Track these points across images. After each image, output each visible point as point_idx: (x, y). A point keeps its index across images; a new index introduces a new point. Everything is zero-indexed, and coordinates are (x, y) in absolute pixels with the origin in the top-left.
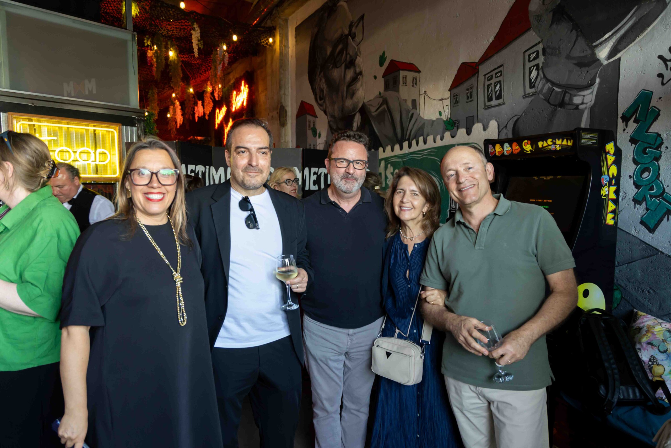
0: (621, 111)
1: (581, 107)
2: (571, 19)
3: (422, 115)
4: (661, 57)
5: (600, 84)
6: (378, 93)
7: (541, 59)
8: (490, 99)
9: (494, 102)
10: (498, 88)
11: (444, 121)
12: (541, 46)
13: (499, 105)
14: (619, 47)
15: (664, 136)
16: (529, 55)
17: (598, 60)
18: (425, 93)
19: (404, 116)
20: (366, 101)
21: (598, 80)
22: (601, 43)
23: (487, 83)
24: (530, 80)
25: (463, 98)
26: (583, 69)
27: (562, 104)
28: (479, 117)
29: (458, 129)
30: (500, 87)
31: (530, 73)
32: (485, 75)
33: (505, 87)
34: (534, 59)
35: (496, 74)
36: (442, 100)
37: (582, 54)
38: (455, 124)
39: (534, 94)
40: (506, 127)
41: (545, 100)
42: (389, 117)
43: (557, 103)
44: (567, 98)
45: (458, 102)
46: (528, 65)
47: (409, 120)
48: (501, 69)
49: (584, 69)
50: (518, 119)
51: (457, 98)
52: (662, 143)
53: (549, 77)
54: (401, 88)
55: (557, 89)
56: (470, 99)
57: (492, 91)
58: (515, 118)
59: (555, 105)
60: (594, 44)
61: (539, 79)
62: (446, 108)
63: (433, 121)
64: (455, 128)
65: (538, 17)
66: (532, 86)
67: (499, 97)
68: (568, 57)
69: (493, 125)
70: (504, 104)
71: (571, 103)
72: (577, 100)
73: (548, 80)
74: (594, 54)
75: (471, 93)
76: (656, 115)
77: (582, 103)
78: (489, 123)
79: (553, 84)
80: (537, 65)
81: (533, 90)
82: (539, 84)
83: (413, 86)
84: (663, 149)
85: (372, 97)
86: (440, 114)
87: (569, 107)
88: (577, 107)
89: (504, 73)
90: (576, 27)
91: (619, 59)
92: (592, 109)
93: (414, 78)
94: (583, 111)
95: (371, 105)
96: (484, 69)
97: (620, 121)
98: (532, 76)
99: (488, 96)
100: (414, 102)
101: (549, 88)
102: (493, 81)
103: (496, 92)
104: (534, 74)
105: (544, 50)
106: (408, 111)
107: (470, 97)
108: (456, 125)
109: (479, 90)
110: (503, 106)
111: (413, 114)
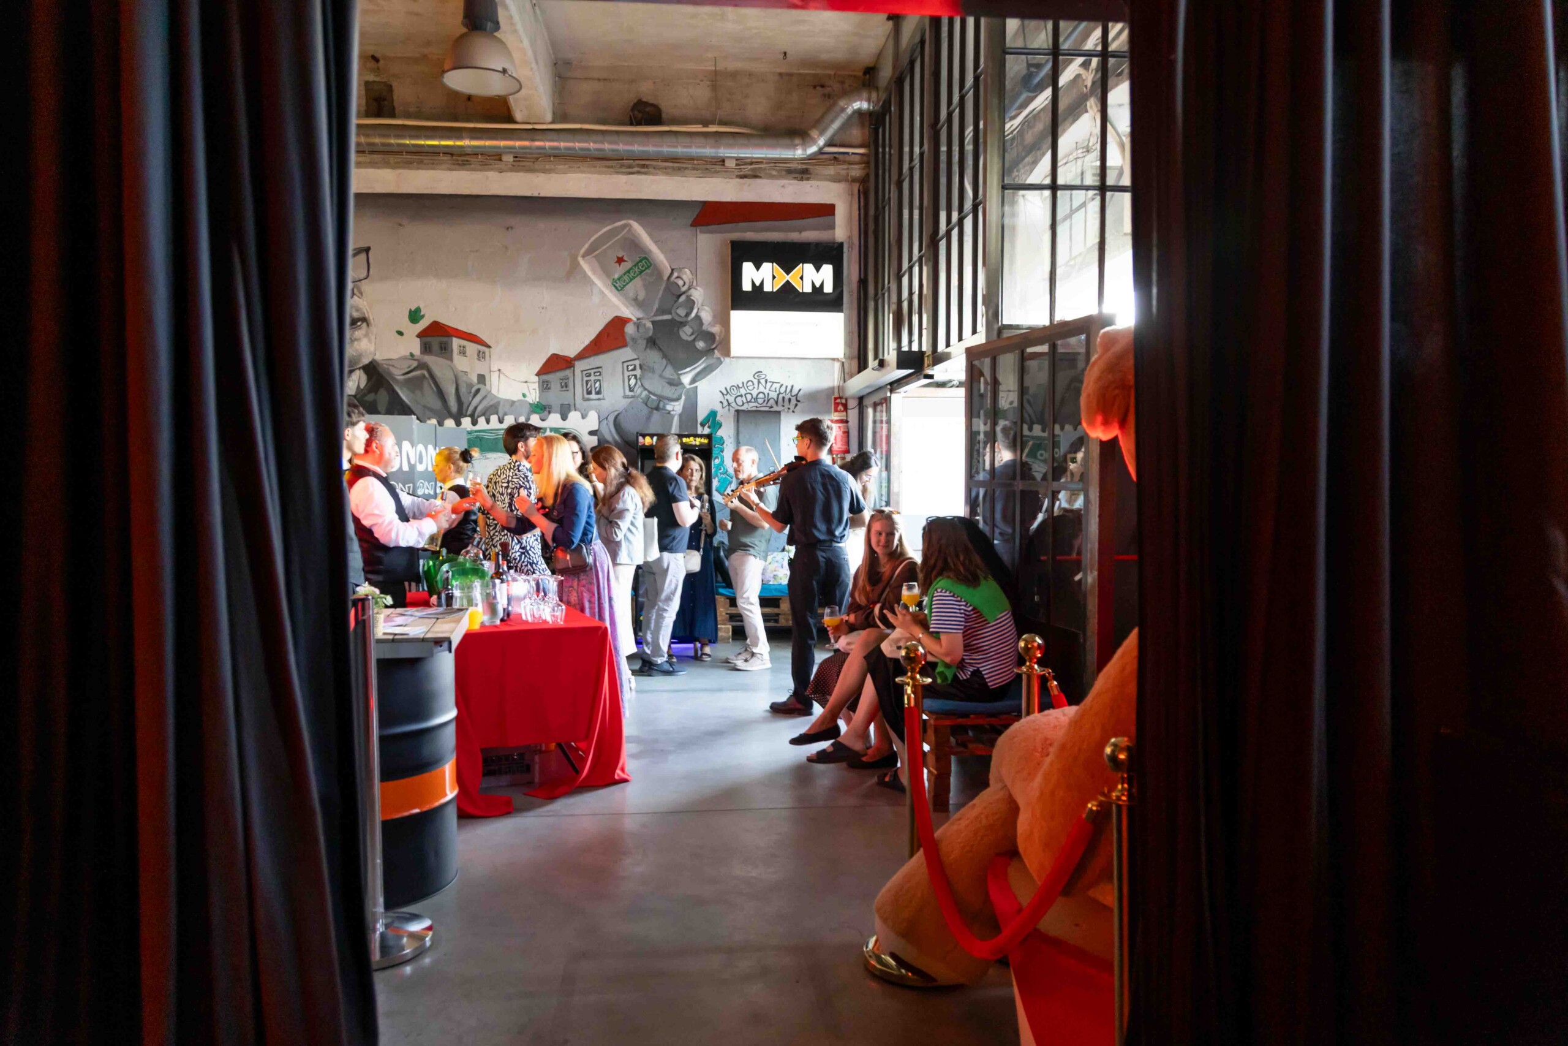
0: (700, 418)
1: (672, 413)
2: (660, 349)
3: (494, 391)
4: (721, 392)
5: (686, 400)
6: (409, 354)
7: (638, 372)
8: (589, 393)
9: (593, 396)
10: (597, 384)
11: (530, 404)
12: (637, 363)
13: (599, 399)
14: (697, 379)
15: (725, 438)
16: (628, 366)
17: (682, 384)
18: (499, 370)
19: (463, 390)
20: (378, 357)
21: (683, 397)
22: (684, 373)
23: (586, 379)
24: (629, 386)
25: (555, 386)
26: (672, 387)
27: (657, 408)
28: (577, 406)
29: (549, 413)
30: (600, 384)
31: (629, 380)
32: (582, 371)
33: (605, 386)
34: (632, 370)
35: (595, 373)
36: (526, 382)
37: (671, 377)
38: (545, 408)
39: (633, 397)
40: (607, 418)
41: (643, 402)
42: (433, 385)
43: (653, 407)
44: (661, 405)
45: (549, 389)
46: (627, 374)
47: (472, 394)
48: (600, 370)
49: (674, 388)
50: (618, 414)
51: (547, 385)
52: (724, 443)
53: (646, 387)
54: (456, 357)
55: (653, 397)
56: (564, 389)
57: (591, 386)
58: (616, 413)
59: (652, 408)
60: (680, 372)
61: (637, 386)
62: (533, 392)
63: (513, 402)
64: (546, 412)
65: (634, 340)
66: (631, 390)
67: (598, 393)
68: (661, 376)
69: (593, 416)
70: (604, 399)
71: (664, 409)
72: (669, 408)
73: (645, 389)
74: (679, 379)
75: (566, 383)
76: (720, 425)
77: (673, 410)
78: (588, 413)
79: (649, 392)
80: (635, 376)
81: (632, 394)
82: (638, 390)
83: (479, 360)
84: (725, 445)
85: (394, 356)
86: (524, 395)
87: (664, 411)
88: (669, 412)
89: (604, 373)
90: (665, 356)
91: (697, 387)
92: (680, 416)
93: (480, 352)
94: (673, 416)
95: (393, 366)
96: (580, 366)
97: (699, 426)
98: (631, 383)
99: (587, 390)
100: (482, 379)
101: (646, 395)
102: (592, 378)
103: (596, 389)
104: (633, 381)
105: (640, 365)
106: (471, 386)
107: (565, 386)
108: (547, 409)
109: (576, 382)
110: (603, 401)
111: (478, 391)
